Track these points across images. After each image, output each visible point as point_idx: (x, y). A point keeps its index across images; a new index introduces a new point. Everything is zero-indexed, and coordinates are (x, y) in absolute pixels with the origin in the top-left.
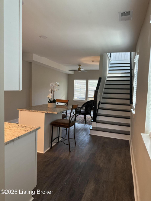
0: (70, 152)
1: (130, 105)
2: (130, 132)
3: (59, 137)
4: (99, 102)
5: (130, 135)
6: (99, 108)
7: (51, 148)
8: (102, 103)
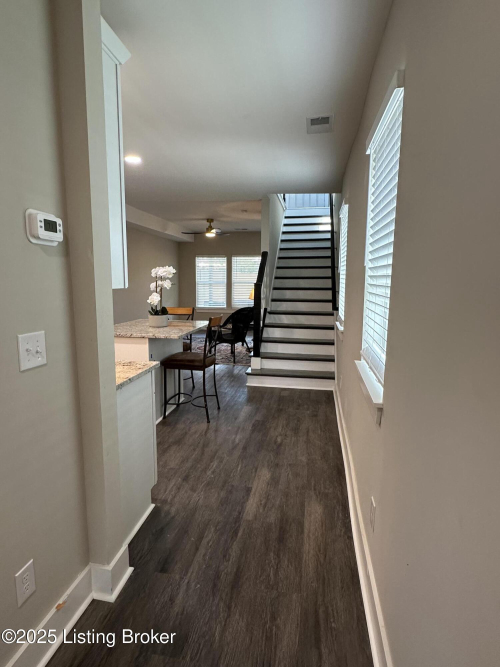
0: (209, 422)
1: (332, 315)
2: (333, 373)
3: (179, 394)
4: (265, 309)
5: (334, 378)
6: (265, 326)
7: (164, 418)
8: (270, 313)
